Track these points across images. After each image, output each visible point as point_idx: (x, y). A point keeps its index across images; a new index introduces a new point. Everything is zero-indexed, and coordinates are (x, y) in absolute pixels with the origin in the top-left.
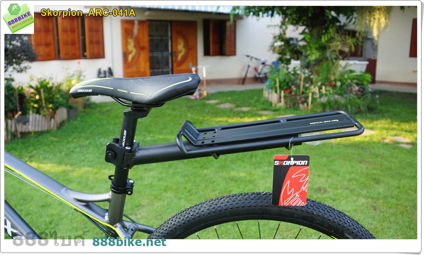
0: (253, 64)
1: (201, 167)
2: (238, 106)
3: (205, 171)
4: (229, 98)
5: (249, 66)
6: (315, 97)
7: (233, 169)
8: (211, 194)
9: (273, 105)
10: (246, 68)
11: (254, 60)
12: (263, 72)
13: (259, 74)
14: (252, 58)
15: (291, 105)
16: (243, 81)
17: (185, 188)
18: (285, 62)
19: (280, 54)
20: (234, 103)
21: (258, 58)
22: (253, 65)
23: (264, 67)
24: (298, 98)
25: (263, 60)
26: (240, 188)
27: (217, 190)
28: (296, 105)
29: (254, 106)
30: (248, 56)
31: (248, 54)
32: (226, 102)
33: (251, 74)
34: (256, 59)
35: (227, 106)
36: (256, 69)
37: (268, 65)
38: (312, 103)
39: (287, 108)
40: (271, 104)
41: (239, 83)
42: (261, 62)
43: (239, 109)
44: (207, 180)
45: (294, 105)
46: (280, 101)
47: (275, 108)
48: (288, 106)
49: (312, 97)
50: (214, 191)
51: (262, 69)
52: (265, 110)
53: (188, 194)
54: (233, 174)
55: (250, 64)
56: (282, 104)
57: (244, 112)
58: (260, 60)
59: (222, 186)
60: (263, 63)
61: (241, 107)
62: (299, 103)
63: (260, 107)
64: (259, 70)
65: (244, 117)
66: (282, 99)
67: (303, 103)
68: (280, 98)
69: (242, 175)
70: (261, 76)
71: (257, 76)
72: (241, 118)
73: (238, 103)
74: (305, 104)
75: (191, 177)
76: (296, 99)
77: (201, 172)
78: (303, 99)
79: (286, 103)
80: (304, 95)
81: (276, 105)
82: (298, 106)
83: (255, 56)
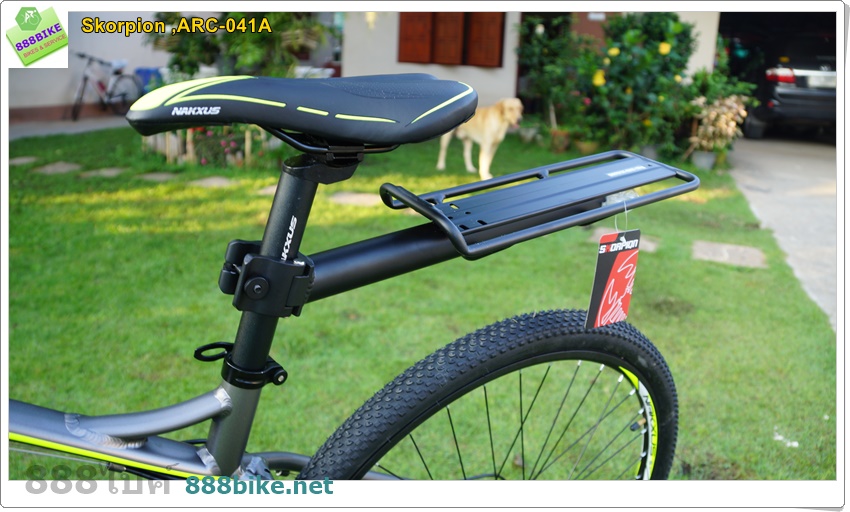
0: (95, 73)
1: (79, 311)
2: (88, 168)
3: (92, 318)
4: (59, 152)
5: (86, 79)
6: (258, 138)
7: (154, 304)
8: (135, 364)
9: (170, 160)
10: (80, 84)
11: (96, 65)
12: (117, 92)
13: (111, 95)
14: (91, 60)
15: (211, 158)
16: (75, 112)
17: (67, 365)
18: (187, 68)
19: (173, 51)
20: (77, 162)
21: (106, 59)
22: (94, 77)
23: (119, 80)
24: (223, 142)
25: (116, 65)
26: (190, 340)
27: (143, 355)
28: (221, 156)
29: (127, 165)
30: (82, 56)
31: (82, 51)
32: (55, 160)
33: (91, 97)
34: (102, 63)
35: (61, 168)
36: (102, 86)
37: (128, 76)
38: (253, 151)
39: (200, 164)
40: (164, 158)
41: (64, 118)
42: (111, 71)
43: (93, 174)
44: (109, 337)
45: (216, 156)
46: (185, 151)
47: (173, 167)
48: (203, 160)
49: (253, 139)
50: (139, 356)
51: (115, 86)
52: (154, 171)
53: (82, 376)
54: (159, 312)
55: (89, 73)
56: (190, 156)
57: (111, 180)
58: (109, 65)
59: (150, 342)
60: (118, 73)
61: (97, 168)
62: (225, 154)
63: (142, 166)
64: (109, 88)
65: (116, 190)
66: (190, 147)
67: (234, 152)
68: (184, 144)
69: (180, 311)
70: (114, 100)
71: (106, 99)
72: (110, 191)
73: (86, 160)
74: (239, 155)
75: (68, 337)
76: (219, 145)
77: (80, 321)
78: (232, 145)
79: (198, 153)
80: (233, 137)
81: (176, 160)
82: (225, 159)
83: (97, 55)
